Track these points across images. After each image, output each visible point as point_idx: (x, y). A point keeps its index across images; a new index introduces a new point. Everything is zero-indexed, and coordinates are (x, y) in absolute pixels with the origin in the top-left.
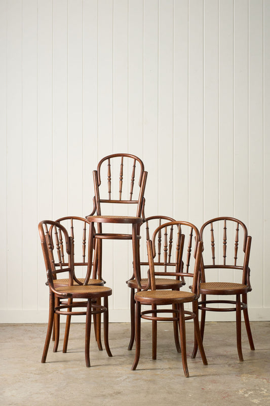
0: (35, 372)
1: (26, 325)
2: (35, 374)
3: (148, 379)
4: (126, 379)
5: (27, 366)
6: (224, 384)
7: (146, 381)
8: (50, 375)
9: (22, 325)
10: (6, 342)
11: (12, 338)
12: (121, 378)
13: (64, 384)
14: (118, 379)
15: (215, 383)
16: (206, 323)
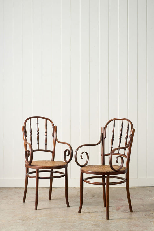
0: (22, 219)
1: (15, 189)
2: (22, 220)
3: (95, 224)
4: (80, 223)
5: (17, 215)
6: (143, 227)
7: (93, 225)
8: (32, 221)
9: (13, 188)
10: (3, 199)
11: (7, 197)
12: (77, 223)
13: (41, 227)
14: (75, 224)
15: (137, 226)
16: (130, 188)
